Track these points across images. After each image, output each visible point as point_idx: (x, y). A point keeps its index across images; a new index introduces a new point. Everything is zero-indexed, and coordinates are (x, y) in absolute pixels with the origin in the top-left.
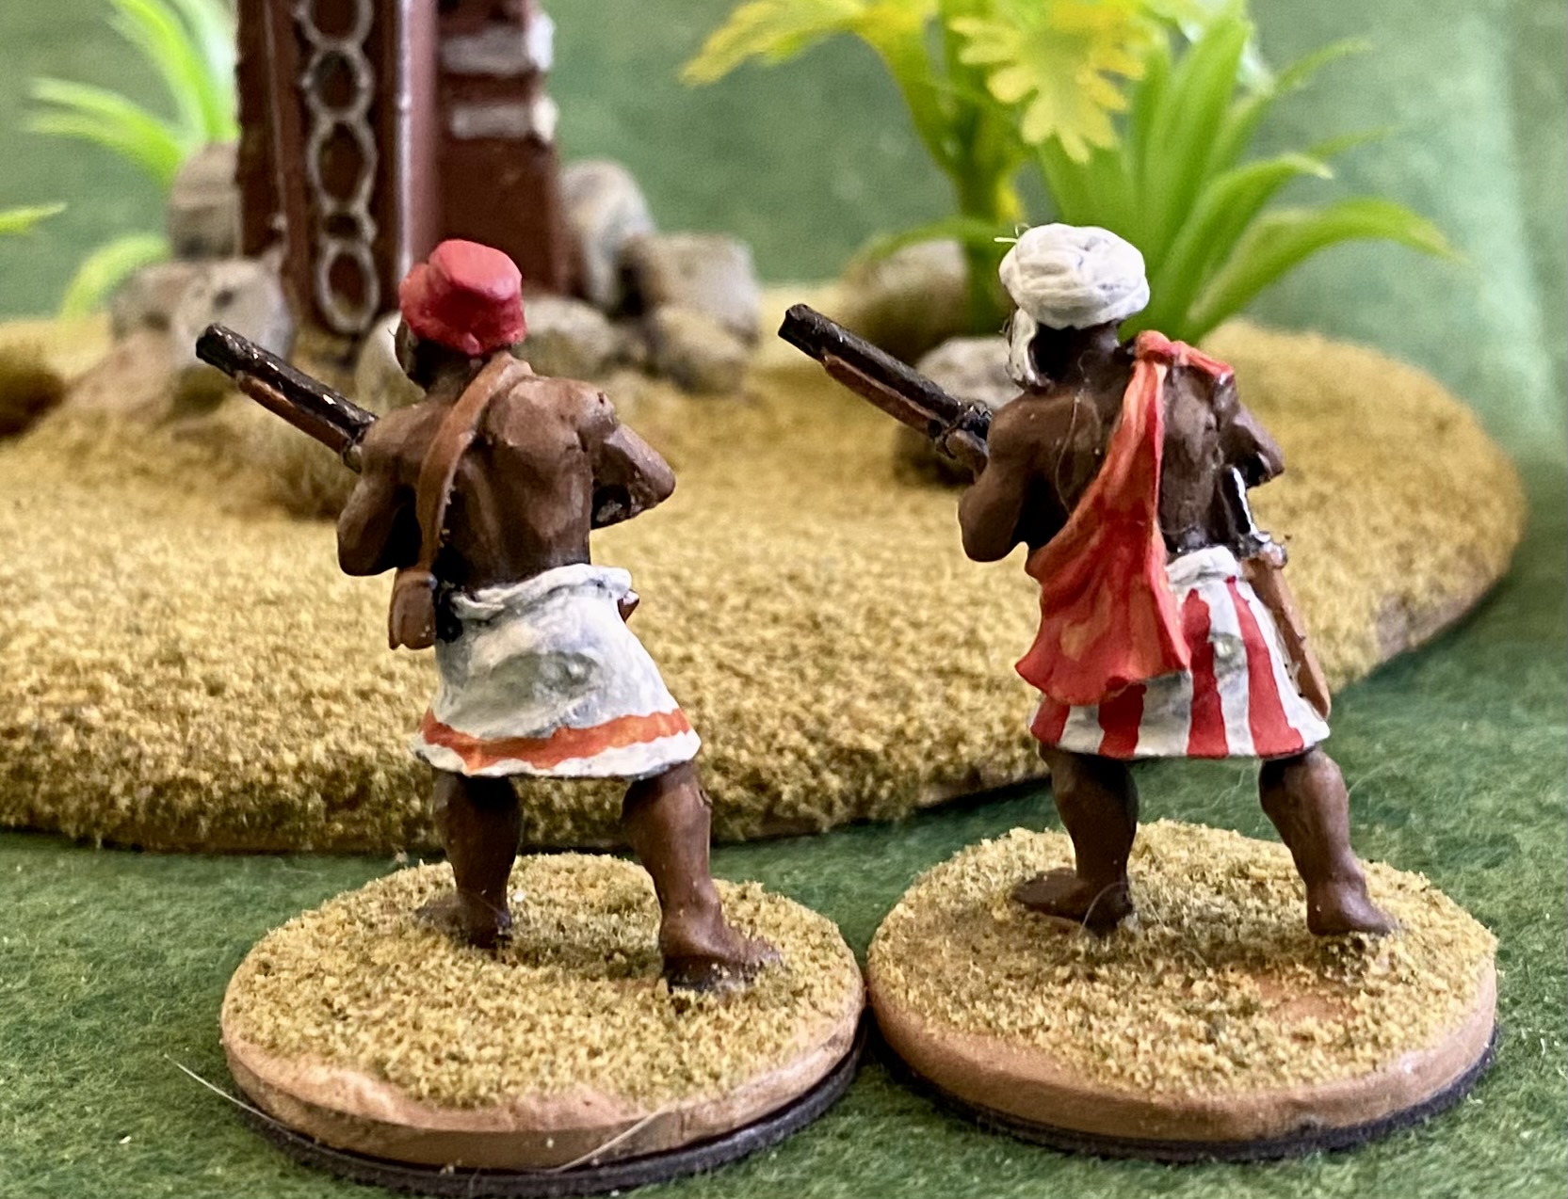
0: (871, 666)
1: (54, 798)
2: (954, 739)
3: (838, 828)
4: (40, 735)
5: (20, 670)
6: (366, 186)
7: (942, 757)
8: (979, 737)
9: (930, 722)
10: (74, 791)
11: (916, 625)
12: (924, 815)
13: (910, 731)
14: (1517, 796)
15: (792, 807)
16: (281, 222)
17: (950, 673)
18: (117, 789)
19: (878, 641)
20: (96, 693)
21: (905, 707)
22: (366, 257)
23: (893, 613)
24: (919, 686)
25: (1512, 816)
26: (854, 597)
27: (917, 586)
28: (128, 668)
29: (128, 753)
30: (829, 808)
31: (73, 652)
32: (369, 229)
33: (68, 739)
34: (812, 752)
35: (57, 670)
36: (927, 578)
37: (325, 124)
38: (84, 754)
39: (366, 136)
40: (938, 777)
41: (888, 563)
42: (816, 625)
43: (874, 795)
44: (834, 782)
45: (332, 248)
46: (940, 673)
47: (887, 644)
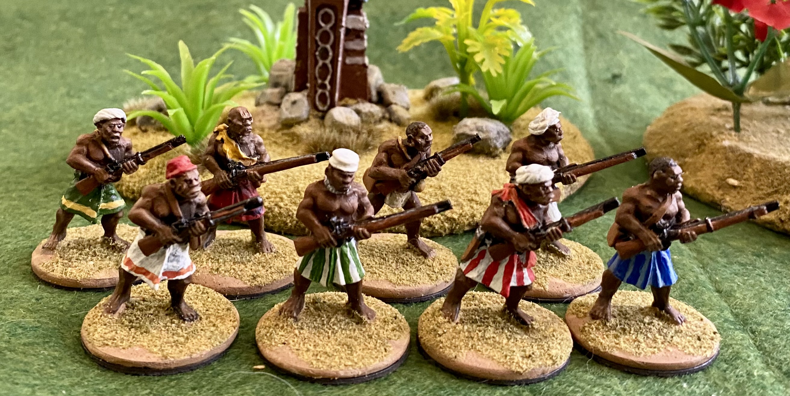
0: (453, 198)
1: (273, 223)
2: (473, 216)
3: (446, 235)
4: (269, 209)
5: (263, 193)
6: (329, 77)
7: (471, 220)
8: (478, 216)
9: (468, 212)
10: (279, 221)
11: (463, 189)
12: (466, 232)
13: (463, 214)
14: (598, 234)
15: (437, 230)
16: (308, 85)
17: (471, 200)
18: (288, 221)
19: (454, 192)
20: (282, 199)
21: (462, 208)
22: (327, 94)
23: (457, 186)
24: (464, 203)
25: (598, 239)
26: (448, 182)
27: (462, 179)
28: (288, 193)
29: (290, 213)
30: (445, 231)
31: (275, 189)
32: (329, 87)
33: (276, 210)
34: (442, 218)
35: (272, 193)
36: (463, 177)
37: (320, 63)
38: (280, 213)
39: (330, 66)
40: (469, 224)
41: (455, 173)
42: (440, 188)
43: (455, 228)
44: (447, 225)
45: (320, 91)
46: (469, 200)
47: (457, 193)
